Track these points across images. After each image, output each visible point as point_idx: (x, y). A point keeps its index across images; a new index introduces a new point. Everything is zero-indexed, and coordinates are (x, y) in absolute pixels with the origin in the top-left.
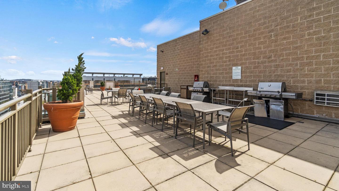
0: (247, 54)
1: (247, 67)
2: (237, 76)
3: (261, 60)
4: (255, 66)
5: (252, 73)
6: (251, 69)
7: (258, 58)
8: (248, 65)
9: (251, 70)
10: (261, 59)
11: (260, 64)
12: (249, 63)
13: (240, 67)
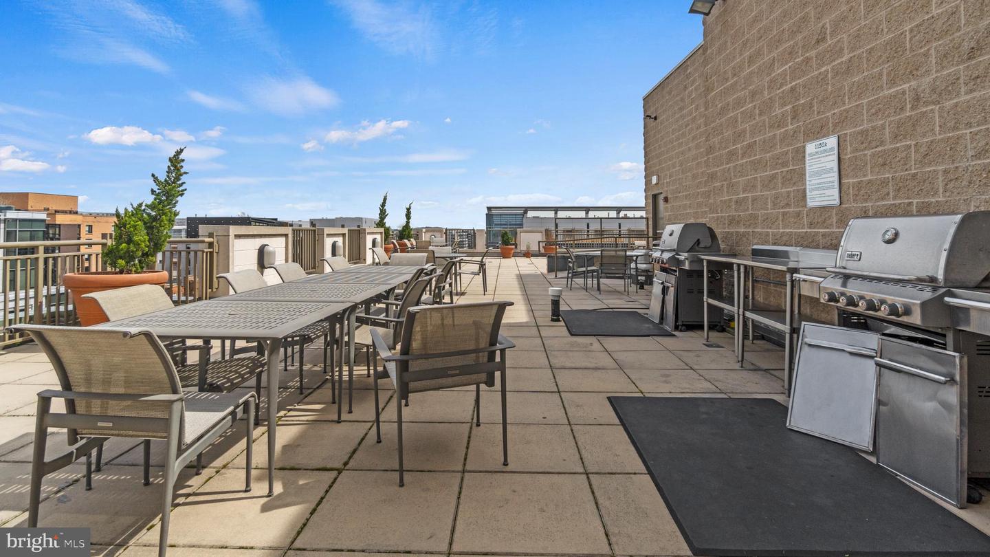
0: (859, 57)
1: (862, 132)
2: (823, 188)
3: (928, 79)
4: (900, 125)
5: (884, 164)
6: (882, 143)
7: (914, 71)
8: (869, 121)
9: (879, 149)
10: (928, 72)
11: (927, 103)
12: (873, 110)
13: (832, 142)
